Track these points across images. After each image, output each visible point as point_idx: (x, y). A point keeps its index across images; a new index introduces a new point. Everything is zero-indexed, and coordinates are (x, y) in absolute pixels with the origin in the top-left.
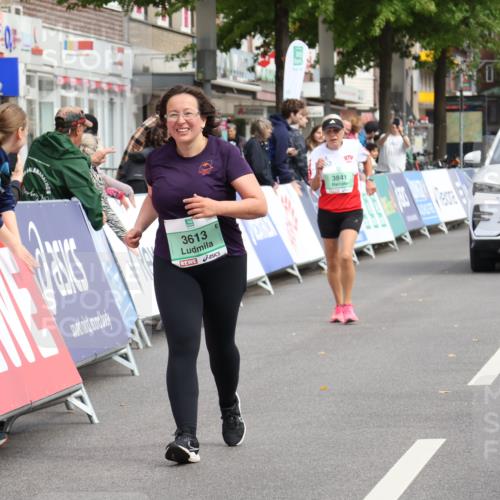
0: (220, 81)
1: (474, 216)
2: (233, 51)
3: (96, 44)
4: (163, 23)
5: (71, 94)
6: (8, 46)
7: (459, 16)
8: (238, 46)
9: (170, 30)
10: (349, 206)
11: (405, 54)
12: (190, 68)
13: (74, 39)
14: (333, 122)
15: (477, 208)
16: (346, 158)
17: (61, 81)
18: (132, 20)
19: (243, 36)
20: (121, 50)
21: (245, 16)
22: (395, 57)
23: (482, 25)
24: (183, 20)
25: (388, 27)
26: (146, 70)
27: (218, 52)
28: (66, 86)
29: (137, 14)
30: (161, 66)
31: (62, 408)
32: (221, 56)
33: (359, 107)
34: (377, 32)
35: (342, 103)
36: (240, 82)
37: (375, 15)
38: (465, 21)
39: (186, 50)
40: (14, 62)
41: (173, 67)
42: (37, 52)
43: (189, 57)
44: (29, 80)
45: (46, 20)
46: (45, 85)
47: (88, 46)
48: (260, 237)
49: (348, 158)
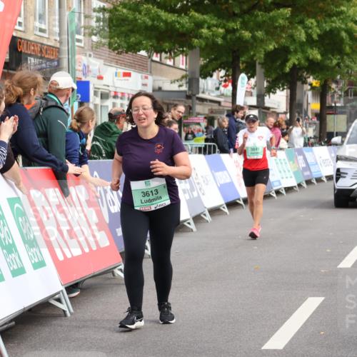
0: (201, 95)
1: (337, 175)
2: (209, 78)
3: (133, 74)
4: (170, 62)
5: (118, 101)
6: (85, 74)
7: (335, 62)
8: (211, 76)
9: (174, 67)
10: (260, 167)
11: (304, 82)
12: (184, 88)
13: (121, 71)
14: (252, 116)
15: (338, 170)
16: (259, 137)
17: (112, 94)
18: (152, 61)
19: (214, 71)
20: (146, 78)
21: (215, 59)
22: (299, 83)
23: (347, 66)
24: (181, 61)
25: (294, 67)
26: (160, 89)
27: (200, 79)
28: (115, 97)
29: (156, 58)
30: (168, 86)
31: (110, 275)
32: (202, 81)
33: (278, 111)
34: (287, 70)
35: (268, 109)
36: (212, 96)
37: (287, 60)
38: (338, 65)
39: (183, 77)
40: (87, 83)
41: (175, 87)
42: (100, 78)
43: (184, 81)
44: (95, 93)
45: (105, 60)
46: (104, 96)
47: (128, 75)
48: (222, 182)
49: (260, 137)
